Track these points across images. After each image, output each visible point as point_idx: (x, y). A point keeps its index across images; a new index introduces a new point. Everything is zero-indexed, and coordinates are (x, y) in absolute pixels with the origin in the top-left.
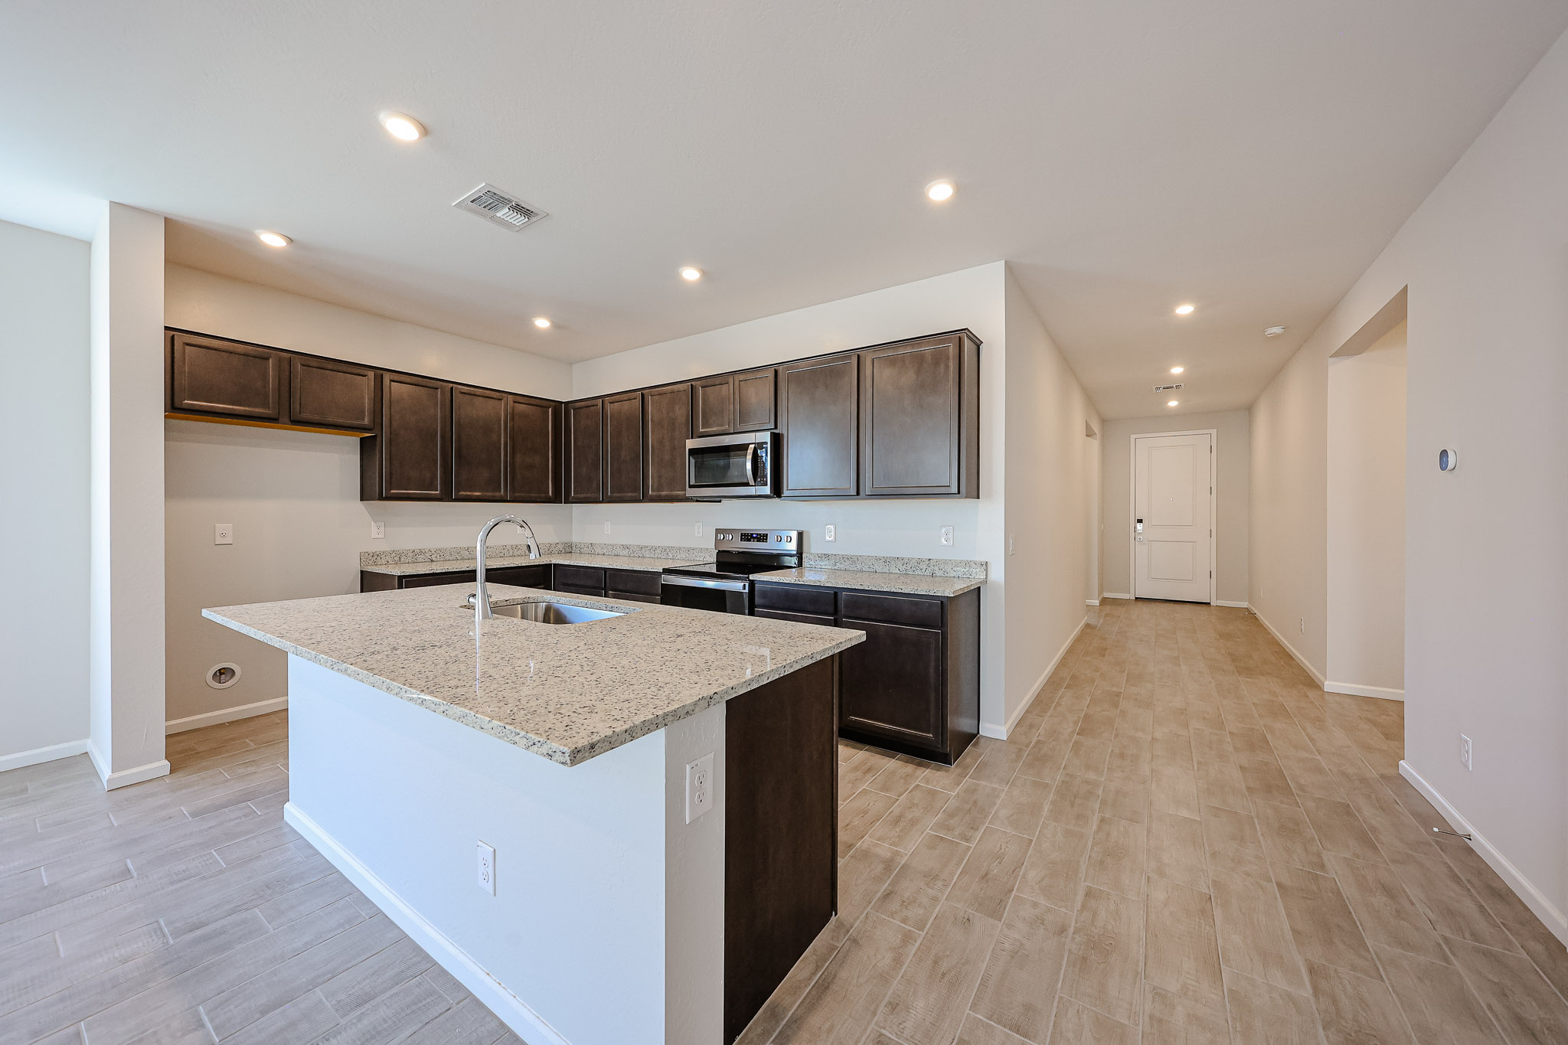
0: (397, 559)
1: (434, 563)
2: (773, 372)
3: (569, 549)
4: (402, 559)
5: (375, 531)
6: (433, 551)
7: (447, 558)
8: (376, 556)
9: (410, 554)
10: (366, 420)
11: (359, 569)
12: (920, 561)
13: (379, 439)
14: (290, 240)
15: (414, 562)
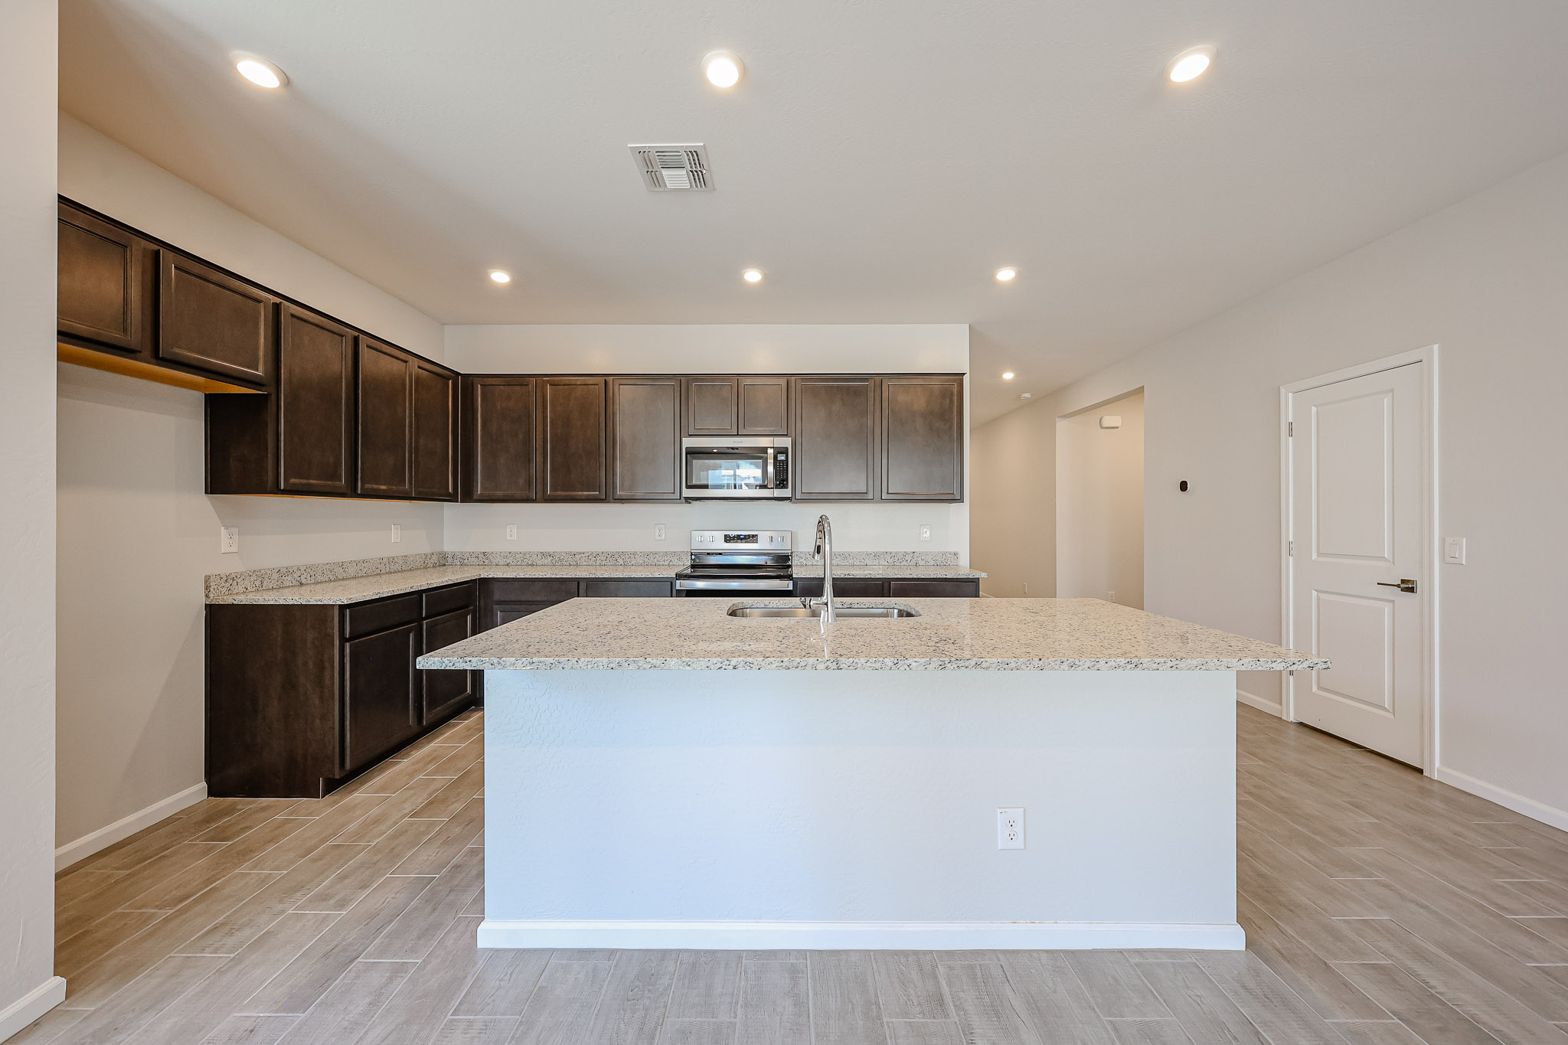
0: (258, 583)
1: (304, 588)
2: (786, 382)
3: (443, 561)
4: (265, 584)
5: (226, 541)
6: (302, 570)
7: (319, 578)
8: (230, 579)
9: (275, 576)
10: (261, 367)
11: (203, 601)
12: (906, 554)
13: (273, 397)
14: (287, 82)
15: (280, 588)
